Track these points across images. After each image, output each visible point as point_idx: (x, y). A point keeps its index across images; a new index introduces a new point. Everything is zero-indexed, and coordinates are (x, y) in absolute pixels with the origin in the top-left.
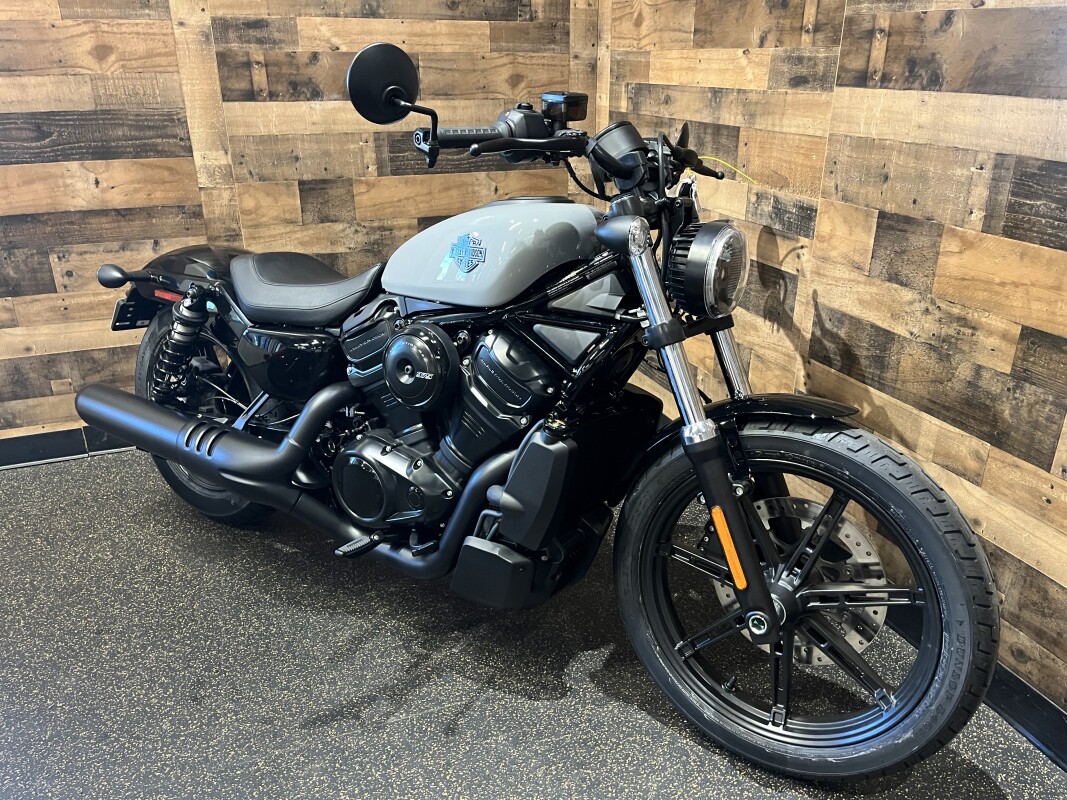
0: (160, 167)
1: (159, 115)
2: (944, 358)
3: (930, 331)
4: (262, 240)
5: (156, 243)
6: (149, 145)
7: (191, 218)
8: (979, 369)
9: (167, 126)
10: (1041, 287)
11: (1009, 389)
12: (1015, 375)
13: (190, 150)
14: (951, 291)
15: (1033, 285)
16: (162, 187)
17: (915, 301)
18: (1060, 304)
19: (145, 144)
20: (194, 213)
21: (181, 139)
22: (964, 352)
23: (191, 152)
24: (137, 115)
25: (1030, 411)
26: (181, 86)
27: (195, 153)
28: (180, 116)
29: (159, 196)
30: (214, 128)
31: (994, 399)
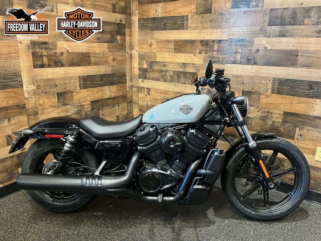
0: (11, 92)
1: (11, 74)
2: (264, 120)
3: (260, 115)
4: (45, 114)
5: (9, 119)
6: (8, 85)
7: (21, 109)
8: (274, 122)
9: (14, 77)
10: (287, 103)
11: (282, 125)
12: (283, 122)
13: (22, 85)
14: (264, 106)
15: (285, 103)
16: (12, 99)
17: (255, 109)
18: (292, 107)
19: (7, 85)
20: (23, 107)
21: (19, 82)
22: (269, 119)
23: (23, 86)
24: (4, 74)
25: (288, 129)
26: (20, 64)
27: (24, 86)
28: (19, 74)
29: (11, 102)
30: (31, 77)
31: (278, 127)
